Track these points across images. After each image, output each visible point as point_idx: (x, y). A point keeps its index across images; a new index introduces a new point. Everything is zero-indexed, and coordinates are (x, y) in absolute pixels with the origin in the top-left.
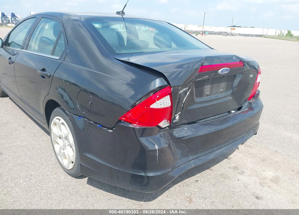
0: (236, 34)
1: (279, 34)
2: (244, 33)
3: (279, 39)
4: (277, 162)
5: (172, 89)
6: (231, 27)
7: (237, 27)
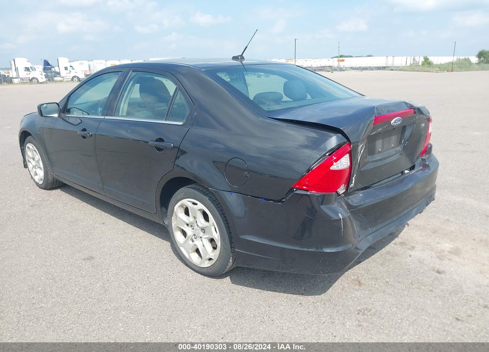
0: (346, 68)
1: (411, 64)
2: (358, 66)
3: (412, 71)
4: (453, 232)
5: (351, 146)
6: (338, 59)
7: (346, 57)
